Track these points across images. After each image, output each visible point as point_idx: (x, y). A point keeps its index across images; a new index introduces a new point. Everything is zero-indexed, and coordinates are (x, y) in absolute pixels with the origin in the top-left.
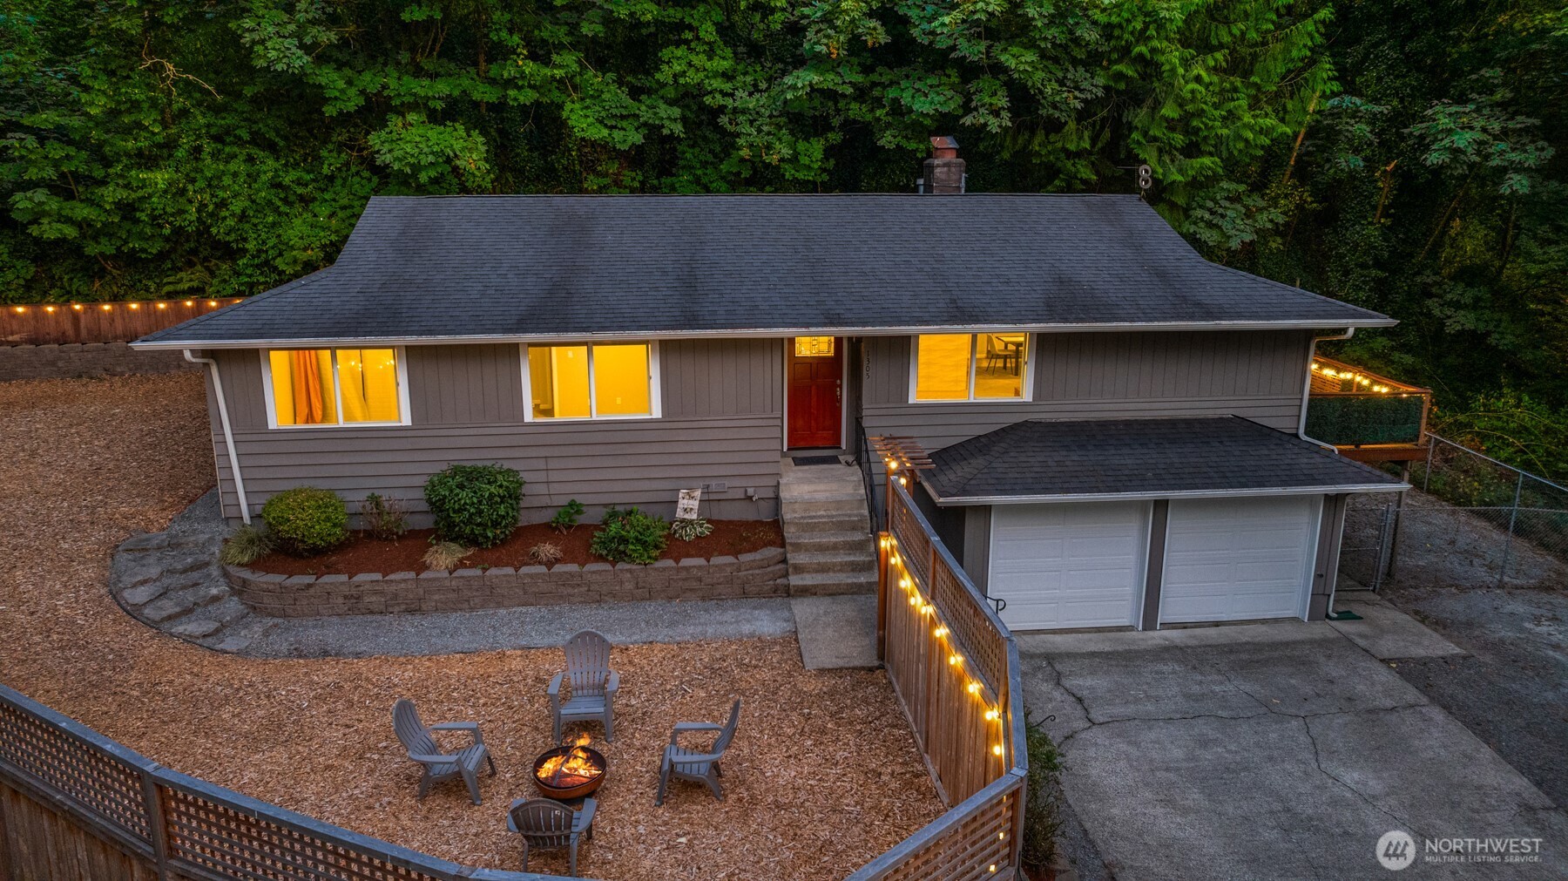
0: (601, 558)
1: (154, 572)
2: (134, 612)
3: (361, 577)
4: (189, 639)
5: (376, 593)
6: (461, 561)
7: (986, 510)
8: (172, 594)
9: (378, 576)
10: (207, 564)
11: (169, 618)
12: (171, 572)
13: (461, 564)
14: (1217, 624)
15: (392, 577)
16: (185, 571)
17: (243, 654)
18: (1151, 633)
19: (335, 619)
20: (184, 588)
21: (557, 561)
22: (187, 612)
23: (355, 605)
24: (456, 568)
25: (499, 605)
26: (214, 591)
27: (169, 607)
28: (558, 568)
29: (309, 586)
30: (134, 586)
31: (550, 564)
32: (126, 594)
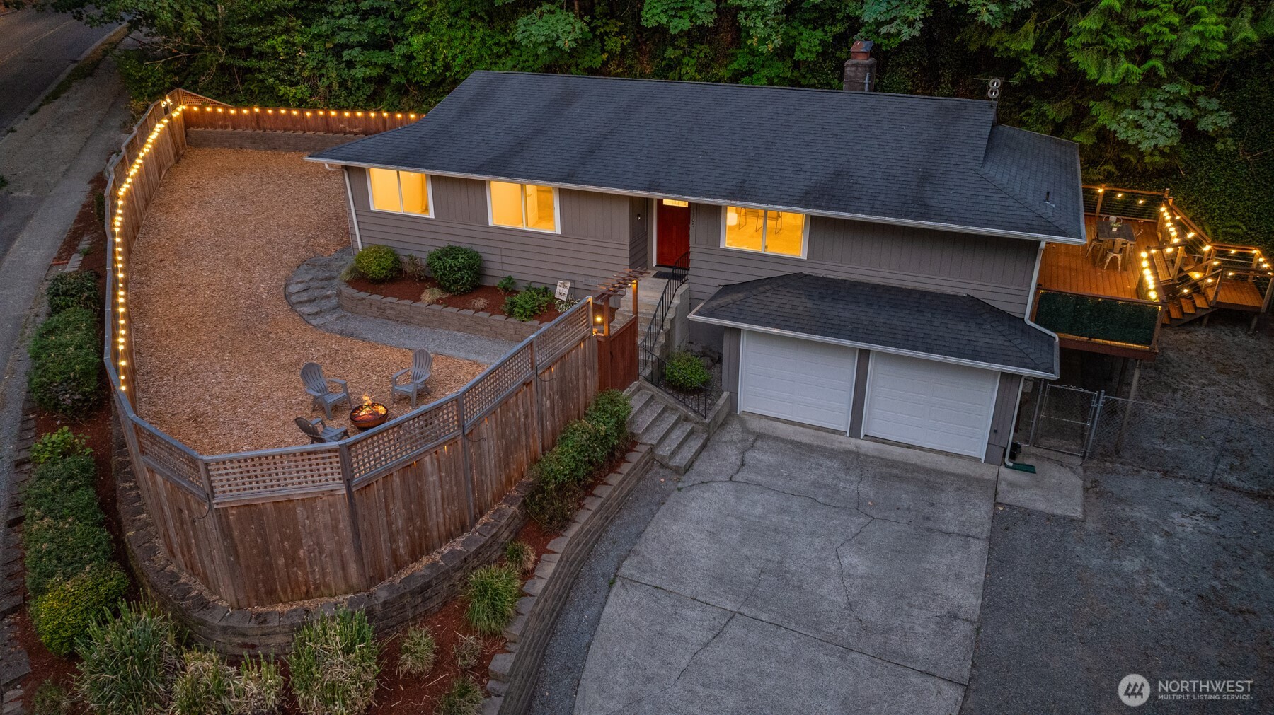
0: (503, 313)
1: (309, 277)
2: (287, 296)
3: (389, 299)
4: (301, 315)
5: (392, 309)
6: (438, 300)
7: (738, 331)
8: (310, 291)
9: (394, 300)
10: (334, 278)
11: (301, 302)
12: (317, 279)
13: (437, 302)
14: (909, 447)
15: (401, 302)
16: (322, 280)
17: (318, 327)
18: (853, 440)
19: (372, 319)
20: (317, 288)
21: (482, 310)
22: (310, 301)
23: (382, 313)
24: (433, 303)
25: (447, 328)
26: (329, 293)
27: (304, 296)
28: (481, 314)
29: (363, 299)
30: (297, 283)
31: (477, 311)
32: (290, 287)
